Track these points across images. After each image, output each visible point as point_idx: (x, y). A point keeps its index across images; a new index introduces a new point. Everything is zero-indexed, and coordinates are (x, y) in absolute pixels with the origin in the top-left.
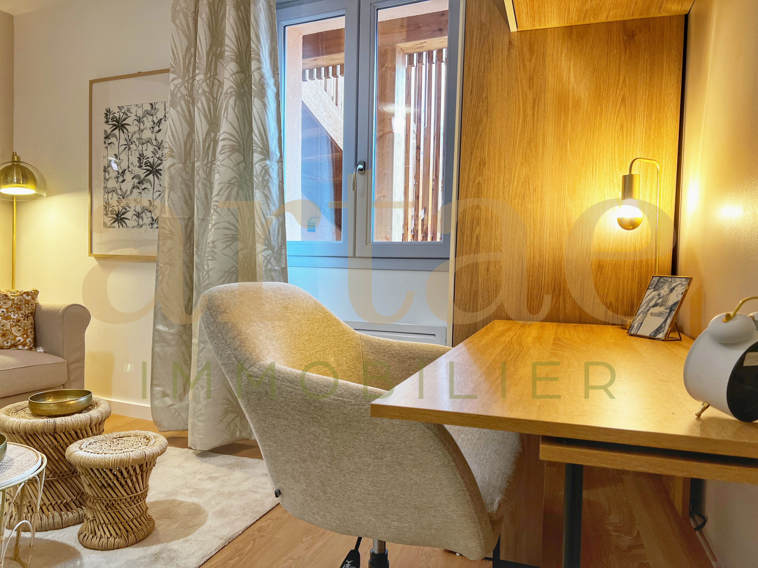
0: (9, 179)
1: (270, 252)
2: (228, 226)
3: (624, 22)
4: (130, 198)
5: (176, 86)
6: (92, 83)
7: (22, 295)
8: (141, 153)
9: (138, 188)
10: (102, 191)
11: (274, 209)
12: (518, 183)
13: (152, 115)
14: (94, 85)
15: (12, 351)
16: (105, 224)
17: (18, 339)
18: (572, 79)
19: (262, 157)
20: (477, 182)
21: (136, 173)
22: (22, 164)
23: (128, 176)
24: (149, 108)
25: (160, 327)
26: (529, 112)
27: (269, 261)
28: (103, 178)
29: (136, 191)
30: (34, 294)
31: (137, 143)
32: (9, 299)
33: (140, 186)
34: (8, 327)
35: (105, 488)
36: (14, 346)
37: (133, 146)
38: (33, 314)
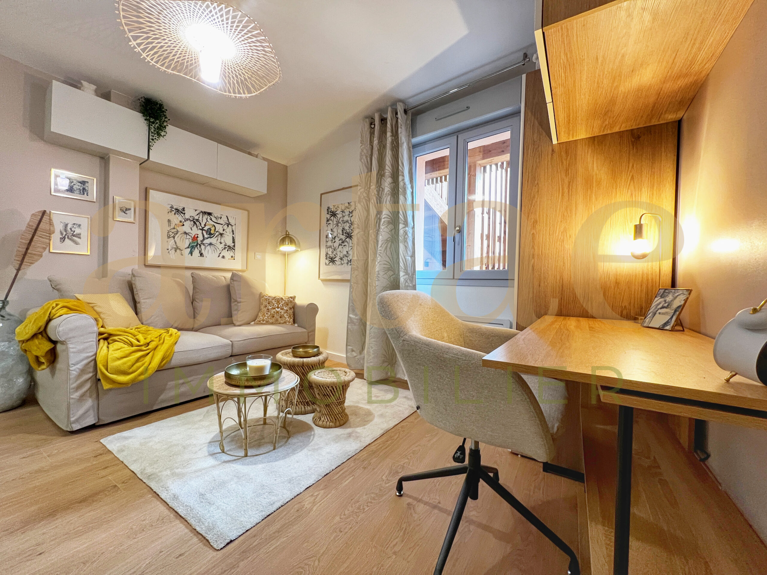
0: (285, 243)
1: (407, 276)
2: (386, 263)
3: (632, 130)
4: (338, 250)
5: (361, 193)
6: (321, 194)
7: (289, 298)
8: (343, 228)
9: (342, 245)
10: (325, 247)
11: (410, 253)
12: (559, 233)
13: (349, 208)
14: (323, 196)
15: (284, 325)
16: (326, 264)
17: (287, 319)
18: (595, 168)
19: (404, 226)
20: (532, 233)
21: (341, 238)
22: (290, 236)
23: (337, 239)
24: (347, 205)
25: (351, 316)
26: (566, 190)
27: (406, 281)
28: (325, 241)
29: (340, 247)
30: (294, 298)
31: (342, 223)
32: (283, 300)
33: (342, 244)
34: (283, 313)
35: (326, 396)
36: (285, 323)
37: (339, 225)
38: (293, 307)
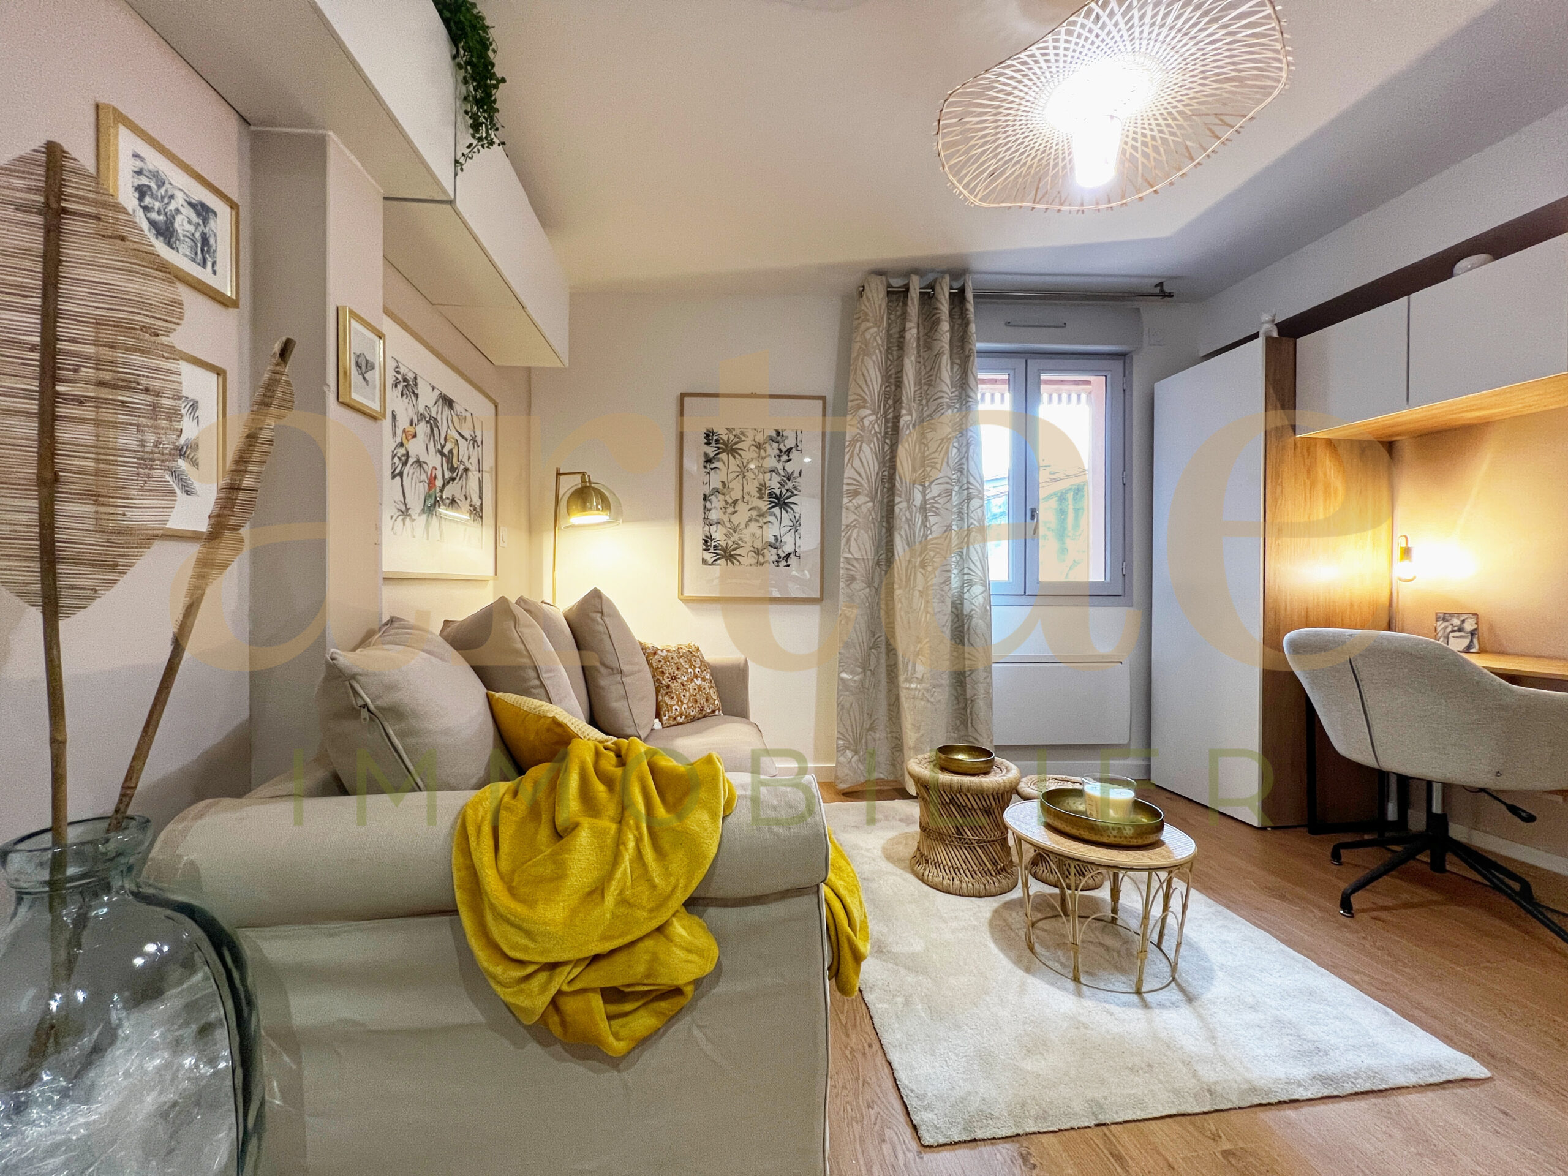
4: (744, 531)
6: (683, 395)
8: (763, 483)
9: (758, 521)
10: (702, 524)
13: (778, 442)
14: (687, 399)
16: (704, 562)
18: (1332, 475)
21: (754, 505)
22: (594, 486)
23: (741, 506)
24: (774, 434)
28: (702, 507)
29: (753, 524)
31: (756, 471)
33: (760, 519)
37: (749, 475)
